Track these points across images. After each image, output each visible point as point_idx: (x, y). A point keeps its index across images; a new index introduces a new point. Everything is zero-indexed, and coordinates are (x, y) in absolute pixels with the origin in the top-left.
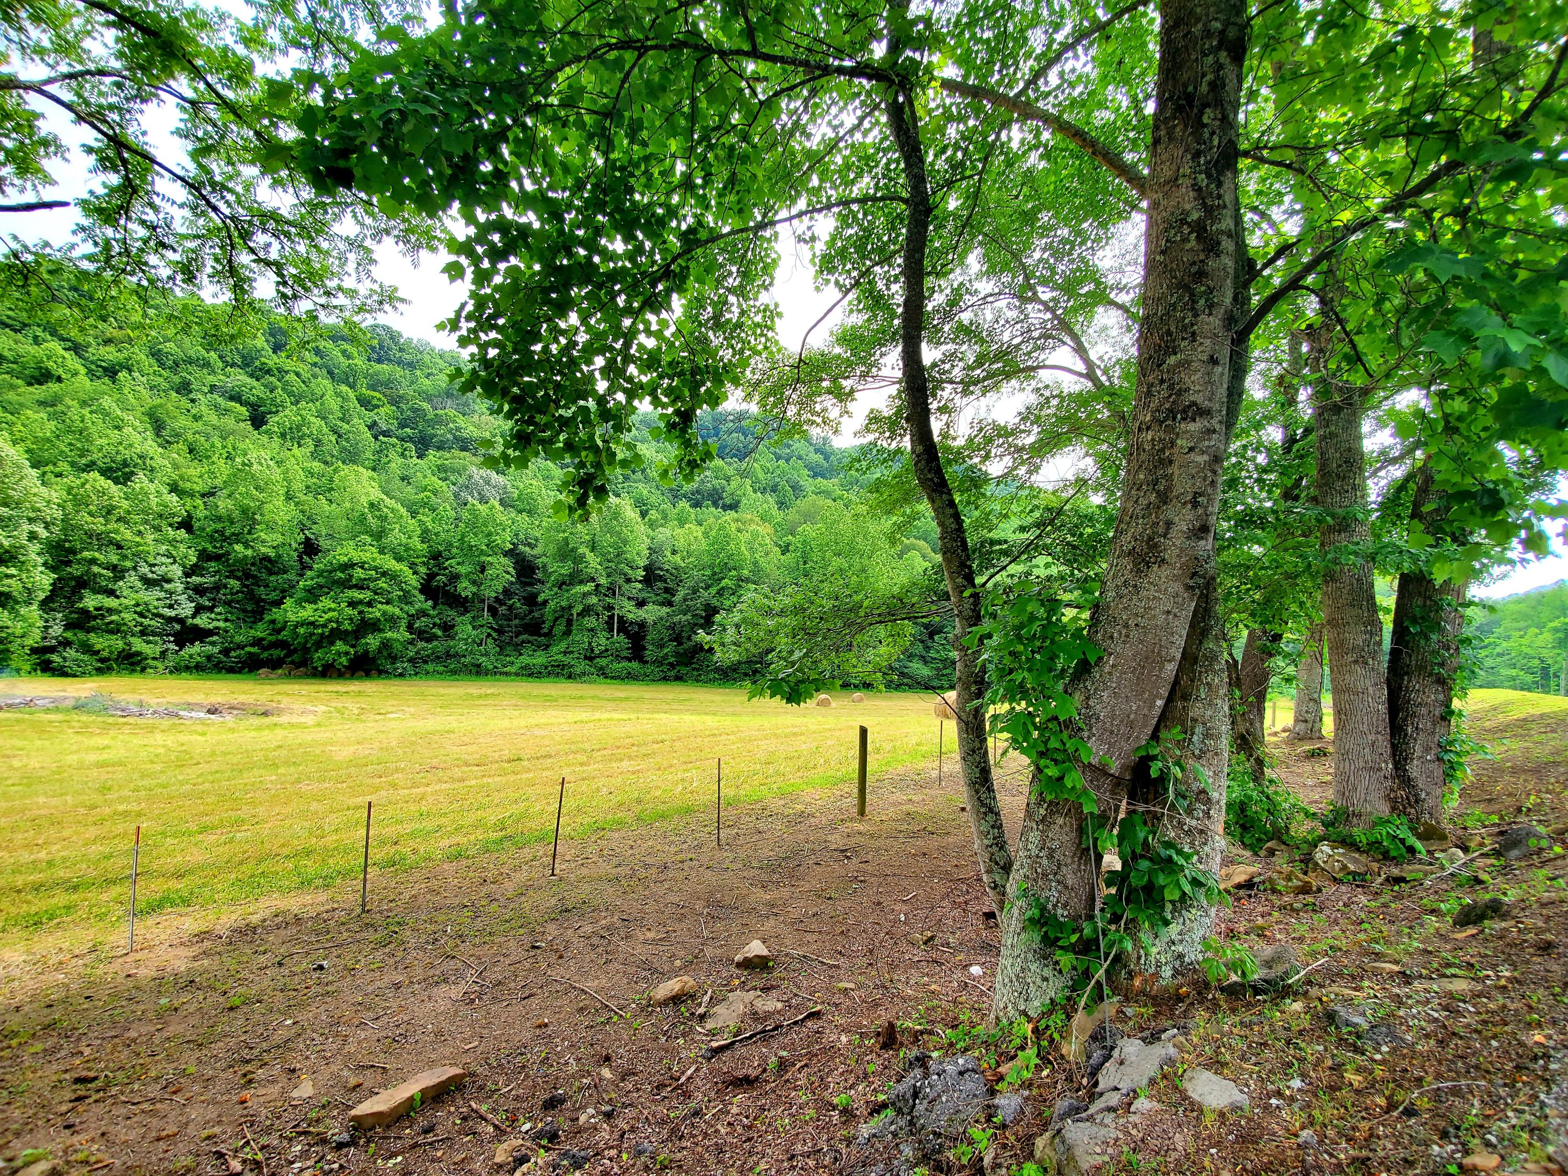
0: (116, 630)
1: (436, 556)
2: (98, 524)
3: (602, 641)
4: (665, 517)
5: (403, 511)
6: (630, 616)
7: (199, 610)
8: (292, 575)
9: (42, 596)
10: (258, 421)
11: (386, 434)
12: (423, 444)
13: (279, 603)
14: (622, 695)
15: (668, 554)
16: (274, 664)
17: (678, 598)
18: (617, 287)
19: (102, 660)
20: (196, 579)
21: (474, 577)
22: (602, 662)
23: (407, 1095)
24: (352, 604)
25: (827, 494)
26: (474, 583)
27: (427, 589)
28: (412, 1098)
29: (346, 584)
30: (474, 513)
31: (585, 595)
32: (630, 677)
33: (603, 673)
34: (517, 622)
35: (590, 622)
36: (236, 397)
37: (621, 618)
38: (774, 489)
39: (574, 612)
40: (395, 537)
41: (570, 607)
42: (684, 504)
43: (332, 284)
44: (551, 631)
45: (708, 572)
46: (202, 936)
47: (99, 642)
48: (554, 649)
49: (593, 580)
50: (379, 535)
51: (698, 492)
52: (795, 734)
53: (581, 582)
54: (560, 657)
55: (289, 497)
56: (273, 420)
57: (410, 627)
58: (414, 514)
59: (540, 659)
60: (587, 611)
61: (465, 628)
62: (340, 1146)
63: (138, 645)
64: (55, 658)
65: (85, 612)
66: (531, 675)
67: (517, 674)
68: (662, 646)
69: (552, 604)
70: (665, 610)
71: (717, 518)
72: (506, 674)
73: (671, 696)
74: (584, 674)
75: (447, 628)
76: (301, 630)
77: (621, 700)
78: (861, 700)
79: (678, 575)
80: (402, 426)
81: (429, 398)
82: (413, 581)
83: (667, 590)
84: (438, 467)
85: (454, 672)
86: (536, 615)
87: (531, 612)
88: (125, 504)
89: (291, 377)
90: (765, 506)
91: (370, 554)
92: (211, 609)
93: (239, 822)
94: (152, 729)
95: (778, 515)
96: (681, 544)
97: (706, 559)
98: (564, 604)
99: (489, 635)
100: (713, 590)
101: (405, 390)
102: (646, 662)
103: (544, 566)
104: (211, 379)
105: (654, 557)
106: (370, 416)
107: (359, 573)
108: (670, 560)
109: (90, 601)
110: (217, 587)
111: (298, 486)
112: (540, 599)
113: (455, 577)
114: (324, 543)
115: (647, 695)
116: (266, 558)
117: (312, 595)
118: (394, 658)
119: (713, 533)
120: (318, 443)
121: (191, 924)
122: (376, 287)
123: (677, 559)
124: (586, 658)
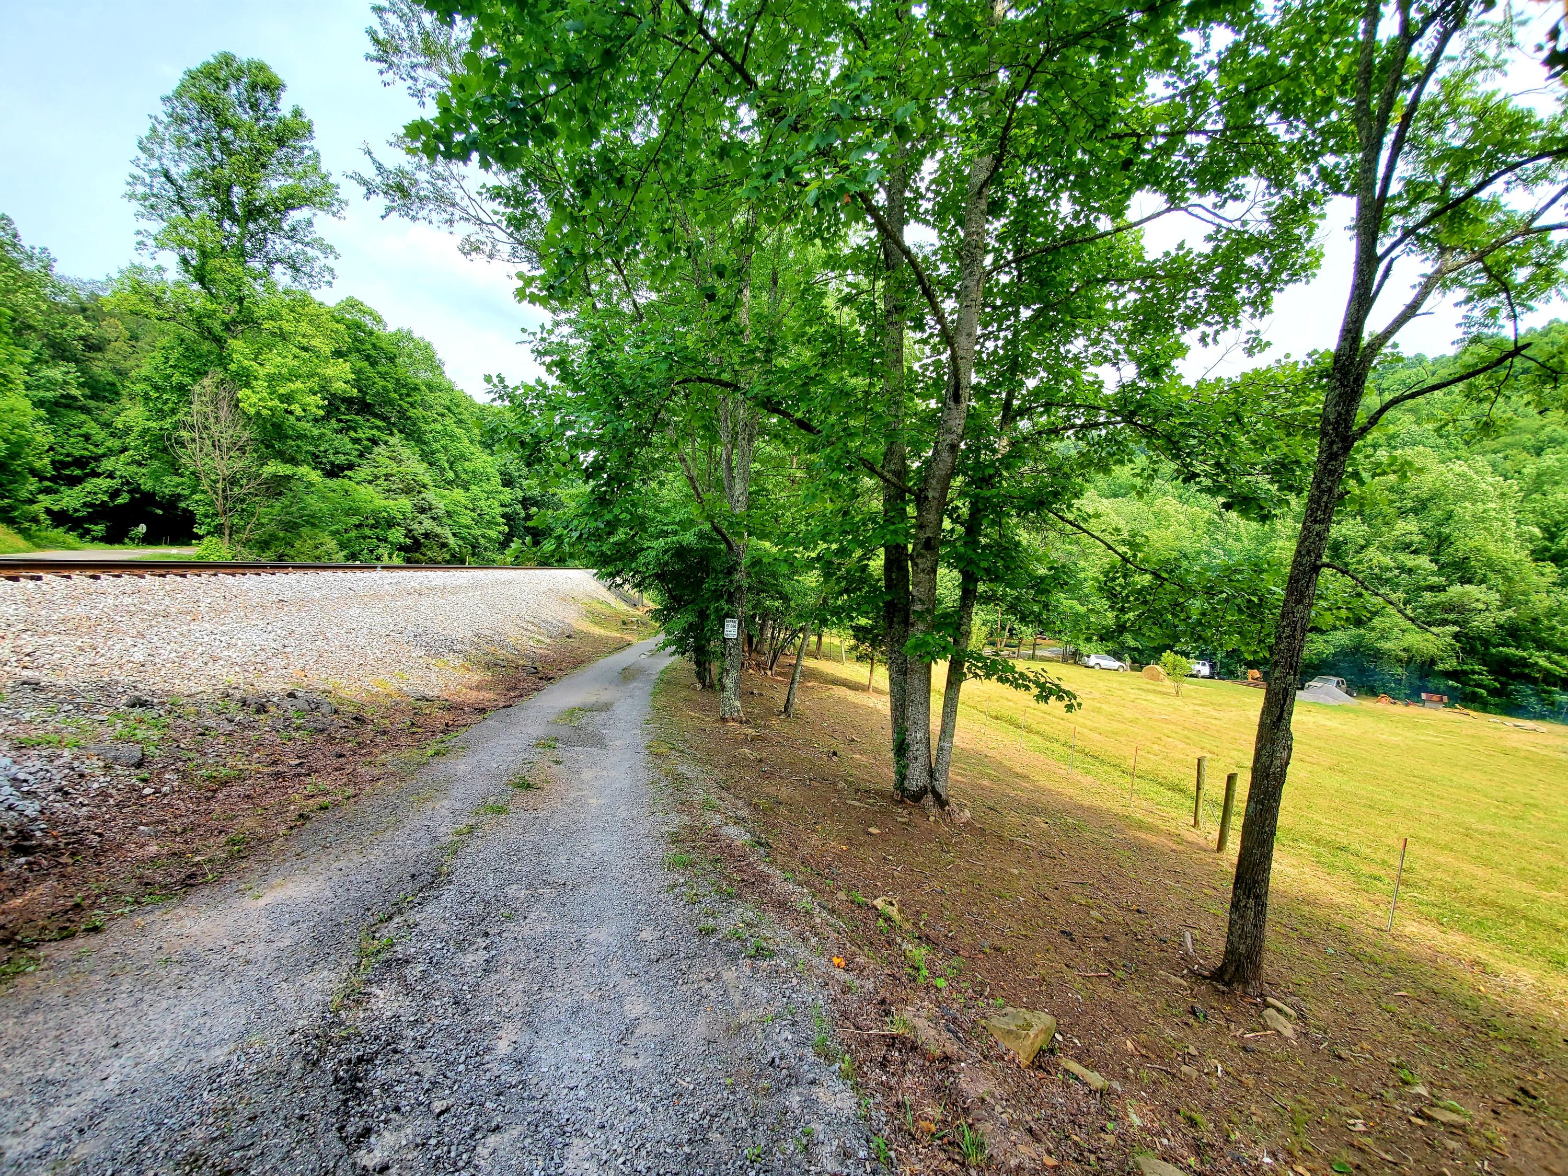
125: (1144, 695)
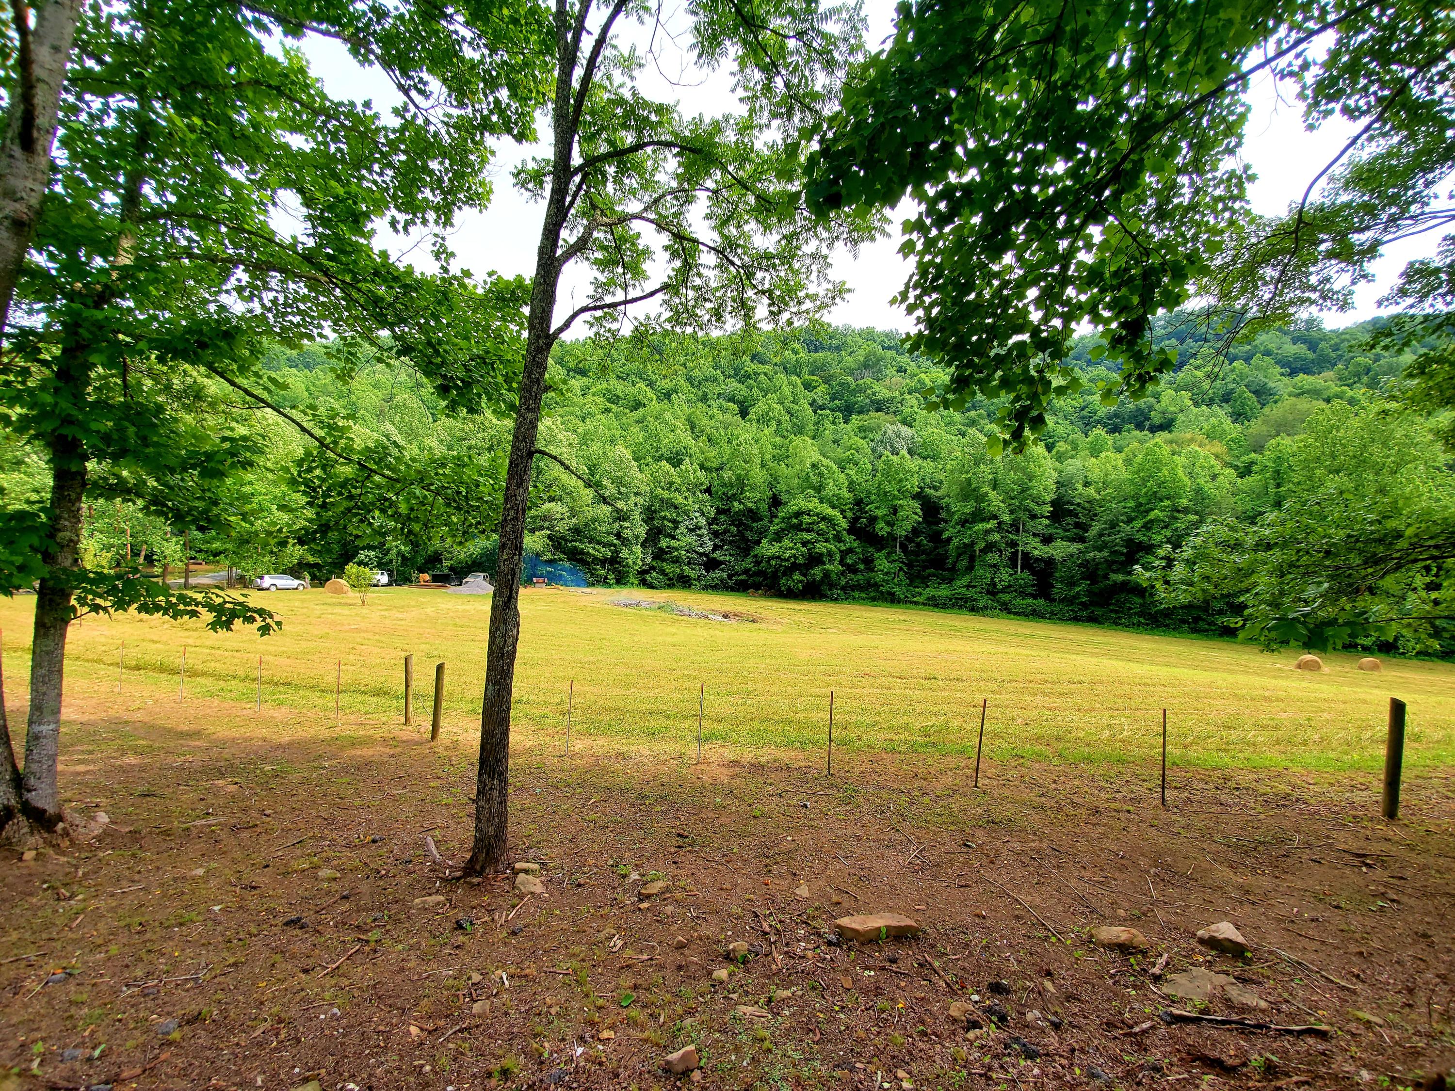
0: (676, 561)
1: (859, 502)
2: (666, 494)
3: (1005, 577)
4: (1075, 447)
5: (835, 467)
6: (1036, 553)
7: (716, 548)
8: (765, 522)
9: (641, 540)
10: (744, 413)
11: (822, 408)
12: (848, 411)
13: (758, 542)
14: (1026, 631)
15: (1080, 487)
16: (757, 587)
17: (1092, 533)
18: (1058, 209)
19: (670, 579)
20: (715, 527)
21: (889, 518)
22: (1006, 597)
23: (876, 925)
24: (804, 544)
25: (1315, 393)
26: (888, 523)
27: (852, 530)
28: (879, 929)
29: (798, 528)
30: (888, 463)
31: (987, 532)
32: (1035, 614)
33: (1007, 609)
34: (923, 557)
35: (992, 558)
36: (731, 399)
37: (1025, 555)
38: (1226, 398)
39: (977, 548)
40: (830, 489)
41: (973, 544)
42: (1099, 431)
43: (801, 294)
44: (954, 565)
45: (1131, 504)
46: (735, 763)
47: (669, 568)
48: (958, 583)
49: (995, 517)
50: (819, 489)
51: (1116, 415)
52: (1265, 698)
53: (983, 520)
54: (962, 590)
55: (763, 466)
56: (753, 410)
57: (842, 562)
58: (843, 469)
59: (944, 591)
60: (990, 547)
61: (882, 563)
62: (829, 943)
63: (688, 571)
64: (648, 577)
65: (661, 549)
66: (936, 605)
67: (924, 604)
68: (1072, 584)
69: (955, 542)
70: (1076, 547)
71: (1143, 442)
72: (916, 603)
73: (1083, 638)
74: (986, 608)
75: (869, 562)
76: (773, 562)
77: (1026, 637)
78: (1375, 667)
79: (1091, 509)
80: (833, 399)
81: (851, 374)
82: (844, 524)
83: (1077, 525)
84: (860, 428)
85: (874, 599)
86: (941, 551)
87: (936, 548)
88: (679, 480)
89: (762, 377)
90: (1213, 420)
91: (814, 504)
92: (721, 547)
93: (747, 693)
94: (695, 625)
95: (1234, 430)
96: (1095, 474)
97: (1128, 489)
98: (966, 541)
99: (901, 569)
100: (1138, 524)
101: (836, 370)
102: (1054, 600)
103: (948, 506)
104: (718, 389)
105: (1062, 490)
106: (810, 395)
107: (806, 519)
108: (1081, 493)
109: (664, 543)
110: (726, 531)
111: (768, 456)
112: (944, 537)
113: (873, 520)
114: (784, 497)
115: (1055, 634)
116: (750, 510)
117: (778, 537)
118: (832, 586)
119: (1138, 459)
120: (779, 423)
121: (729, 753)
122: (830, 286)
123: (1091, 491)
124: (988, 593)
125: (330, 609)
